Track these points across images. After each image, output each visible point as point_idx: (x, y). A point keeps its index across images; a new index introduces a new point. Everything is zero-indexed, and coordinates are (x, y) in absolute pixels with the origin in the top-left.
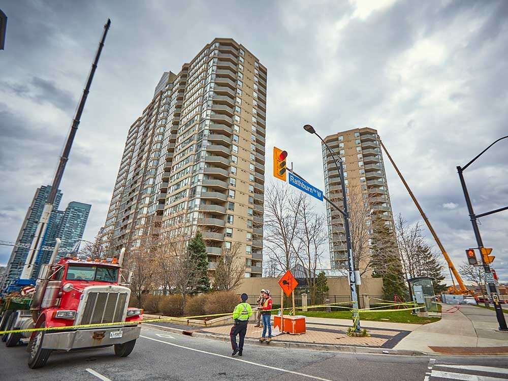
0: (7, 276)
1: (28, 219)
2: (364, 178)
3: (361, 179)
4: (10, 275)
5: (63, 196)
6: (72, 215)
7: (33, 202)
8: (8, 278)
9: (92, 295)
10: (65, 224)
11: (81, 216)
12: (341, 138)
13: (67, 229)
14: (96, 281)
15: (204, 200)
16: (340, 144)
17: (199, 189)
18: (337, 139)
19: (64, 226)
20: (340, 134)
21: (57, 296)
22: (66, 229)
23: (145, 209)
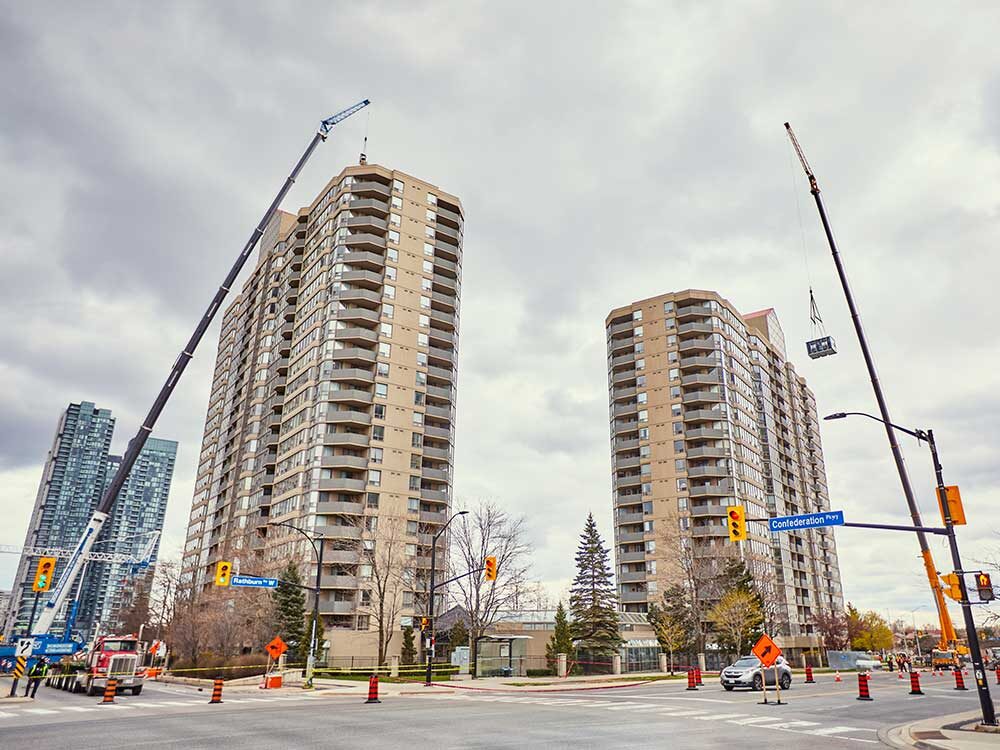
0: (16, 615)
1: (48, 482)
2: (679, 406)
3: (674, 407)
4: (20, 611)
5: (116, 422)
6: (138, 468)
7: (56, 442)
8: (18, 618)
9: (115, 660)
10: (126, 491)
11: (158, 470)
12: (638, 315)
13: (131, 503)
14: (121, 651)
15: (324, 495)
16: (636, 329)
17: (316, 474)
18: (629, 318)
19: (124, 496)
20: (638, 306)
21: (99, 660)
22: (127, 502)
23: (246, 499)
